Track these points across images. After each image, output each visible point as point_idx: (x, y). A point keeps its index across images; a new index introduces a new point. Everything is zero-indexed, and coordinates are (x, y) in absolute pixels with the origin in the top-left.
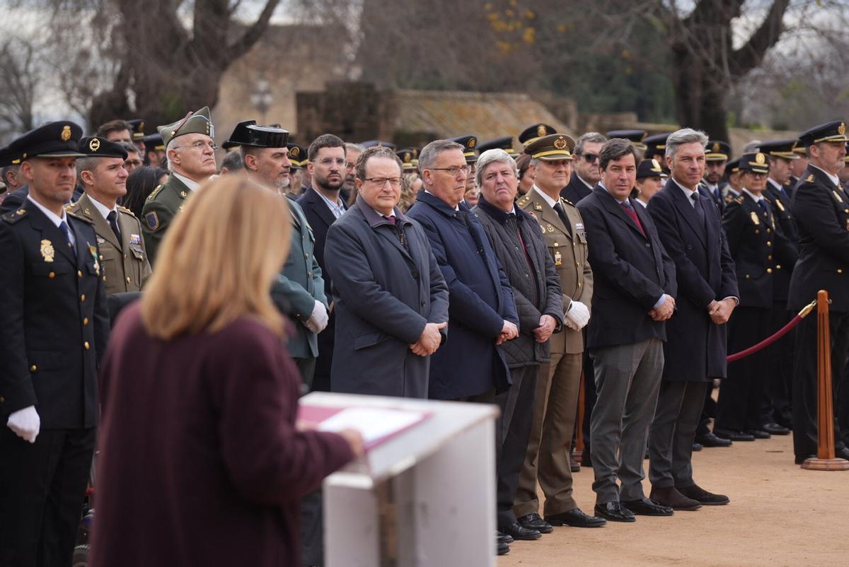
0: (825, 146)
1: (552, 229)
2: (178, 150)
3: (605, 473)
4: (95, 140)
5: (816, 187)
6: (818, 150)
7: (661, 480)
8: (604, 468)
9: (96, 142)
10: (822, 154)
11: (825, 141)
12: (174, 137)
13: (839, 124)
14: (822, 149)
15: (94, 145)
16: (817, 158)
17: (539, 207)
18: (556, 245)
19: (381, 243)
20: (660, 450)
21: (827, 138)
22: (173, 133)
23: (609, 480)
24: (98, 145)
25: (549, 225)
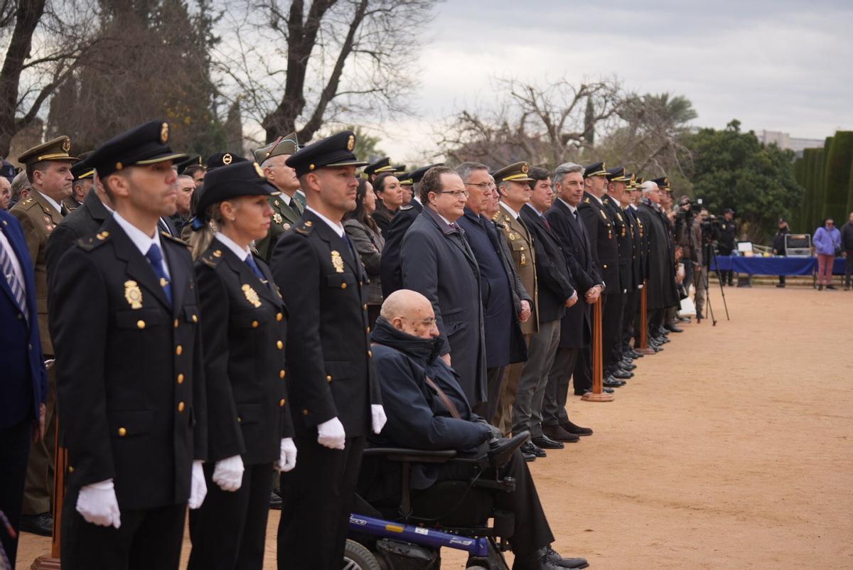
0: (595, 178)
1: (518, 236)
2: (272, 168)
3: (523, 420)
4: (228, 155)
5: (589, 207)
6: (590, 182)
7: (551, 419)
8: (523, 415)
9: (228, 157)
10: (594, 184)
11: (596, 175)
12: (269, 157)
13: (602, 164)
14: (593, 181)
15: (227, 159)
16: (590, 187)
17: (508, 219)
18: (522, 249)
19: (452, 248)
20: (551, 398)
21: (596, 173)
22: (268, 154)
23: (525, 425)
24: (231, 160)
25: (516, 233)
